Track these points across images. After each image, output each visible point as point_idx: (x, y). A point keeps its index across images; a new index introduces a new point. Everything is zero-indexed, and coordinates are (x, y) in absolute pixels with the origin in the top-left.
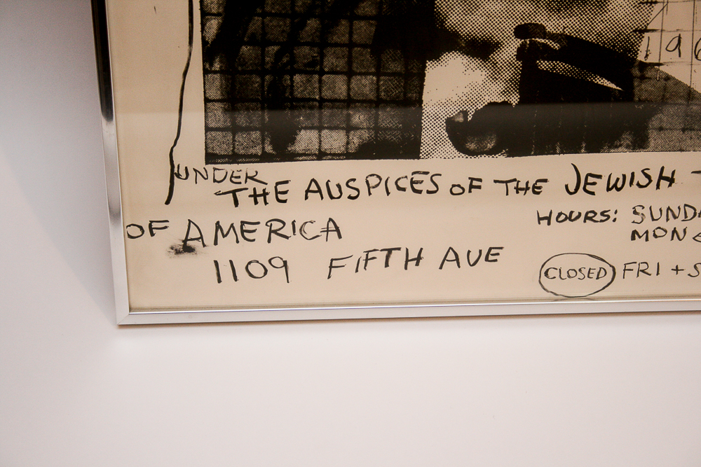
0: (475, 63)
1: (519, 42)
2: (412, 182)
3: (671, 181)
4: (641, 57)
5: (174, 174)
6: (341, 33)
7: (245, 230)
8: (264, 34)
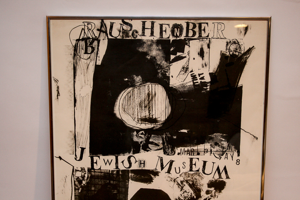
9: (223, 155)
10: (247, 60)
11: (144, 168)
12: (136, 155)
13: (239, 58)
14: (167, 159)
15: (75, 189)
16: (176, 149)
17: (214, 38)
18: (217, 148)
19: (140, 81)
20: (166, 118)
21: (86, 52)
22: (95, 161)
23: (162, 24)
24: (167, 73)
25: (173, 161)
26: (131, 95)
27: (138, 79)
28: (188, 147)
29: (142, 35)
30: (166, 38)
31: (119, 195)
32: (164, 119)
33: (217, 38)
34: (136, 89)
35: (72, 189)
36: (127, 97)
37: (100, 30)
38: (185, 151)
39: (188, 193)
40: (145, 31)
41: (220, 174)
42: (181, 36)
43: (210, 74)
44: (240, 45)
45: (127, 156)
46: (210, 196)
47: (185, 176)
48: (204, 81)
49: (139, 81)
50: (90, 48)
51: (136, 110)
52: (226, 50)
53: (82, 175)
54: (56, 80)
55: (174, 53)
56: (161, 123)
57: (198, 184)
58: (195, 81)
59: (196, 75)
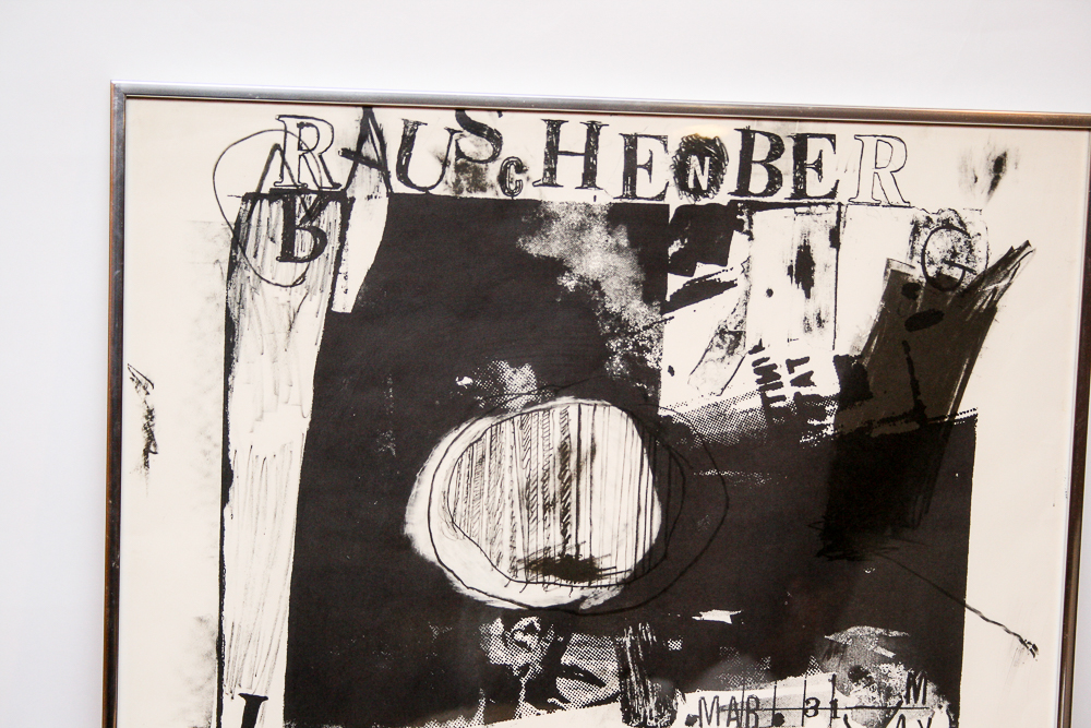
9: (884, 725)
10: (997, 301)
13: (965, 291)
16: (679, 698)
17: (858, 203)
18: (859, 694)
19: (529, 388)
20: (640, 557)
21: (287, 255)
23: (636, 136)
24: (648, 356)
26: (484, 451)
27: (519, 379)
28: (735, 688)
29: (546, 181)
30: (652, 199)
32: (630, 564)
33: (872, 205)
34: (507, 427)
36: (466, 460)
37: (354, 156)
38: (720, 709)
40: (556, 163)
42: (718, 188)
43: (838, 360)
44: (968, 235)
48: (810, 393)
49: (525, 391)
50: (308, 236)
51: (506, 522)
52: (911, 258)
54: (144, 381)
55: (683, 265)
56: (613, 582)
58: (770, 394)
59: (775, 366)
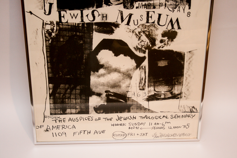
0: (98, 97)
1: (106, 93)
2: (88, 118)
3: (135, 118)
4: (128, 96)
5: (44, 117)
6: (74, 92)
7: (58, 127)
8: (60, 92)
9: (175, 8)
11: (106, 21)
12: (99, 10)
14: (126, 12)
15: (46, 41)
16: (135, 3)
18: (171, 2)
22: (62, 15)
25: (132, 14)
28: (146, 1)
31: (85, 45)
35: (43, 41)
38: (143, 5)
39: (145, 42)
41: (172, 25)
45: (91, 10)
46: (163, 45)
47: (142, 28)
53: (51, 28)
57: (154, 35)
